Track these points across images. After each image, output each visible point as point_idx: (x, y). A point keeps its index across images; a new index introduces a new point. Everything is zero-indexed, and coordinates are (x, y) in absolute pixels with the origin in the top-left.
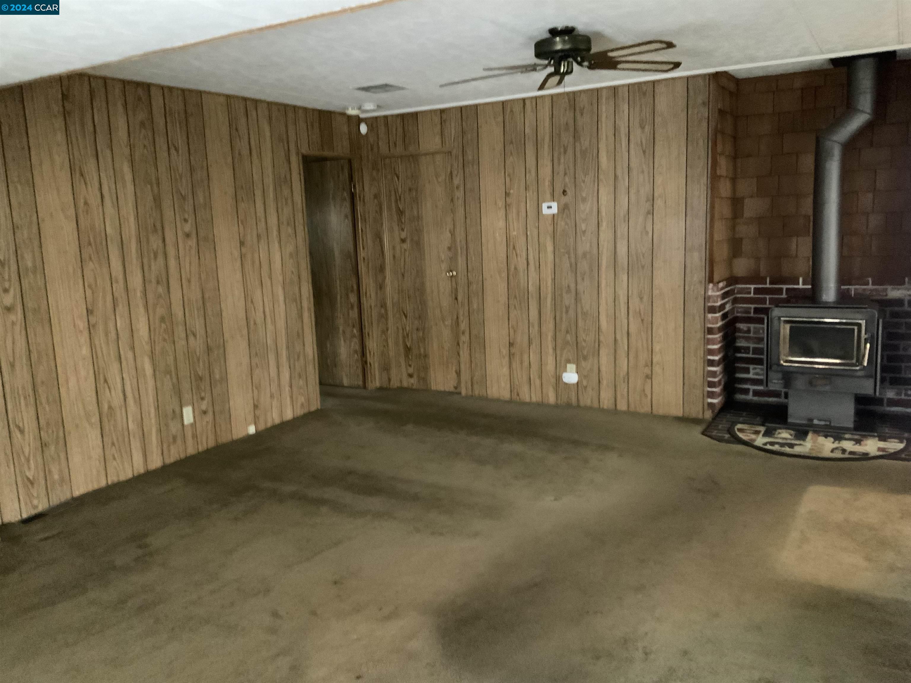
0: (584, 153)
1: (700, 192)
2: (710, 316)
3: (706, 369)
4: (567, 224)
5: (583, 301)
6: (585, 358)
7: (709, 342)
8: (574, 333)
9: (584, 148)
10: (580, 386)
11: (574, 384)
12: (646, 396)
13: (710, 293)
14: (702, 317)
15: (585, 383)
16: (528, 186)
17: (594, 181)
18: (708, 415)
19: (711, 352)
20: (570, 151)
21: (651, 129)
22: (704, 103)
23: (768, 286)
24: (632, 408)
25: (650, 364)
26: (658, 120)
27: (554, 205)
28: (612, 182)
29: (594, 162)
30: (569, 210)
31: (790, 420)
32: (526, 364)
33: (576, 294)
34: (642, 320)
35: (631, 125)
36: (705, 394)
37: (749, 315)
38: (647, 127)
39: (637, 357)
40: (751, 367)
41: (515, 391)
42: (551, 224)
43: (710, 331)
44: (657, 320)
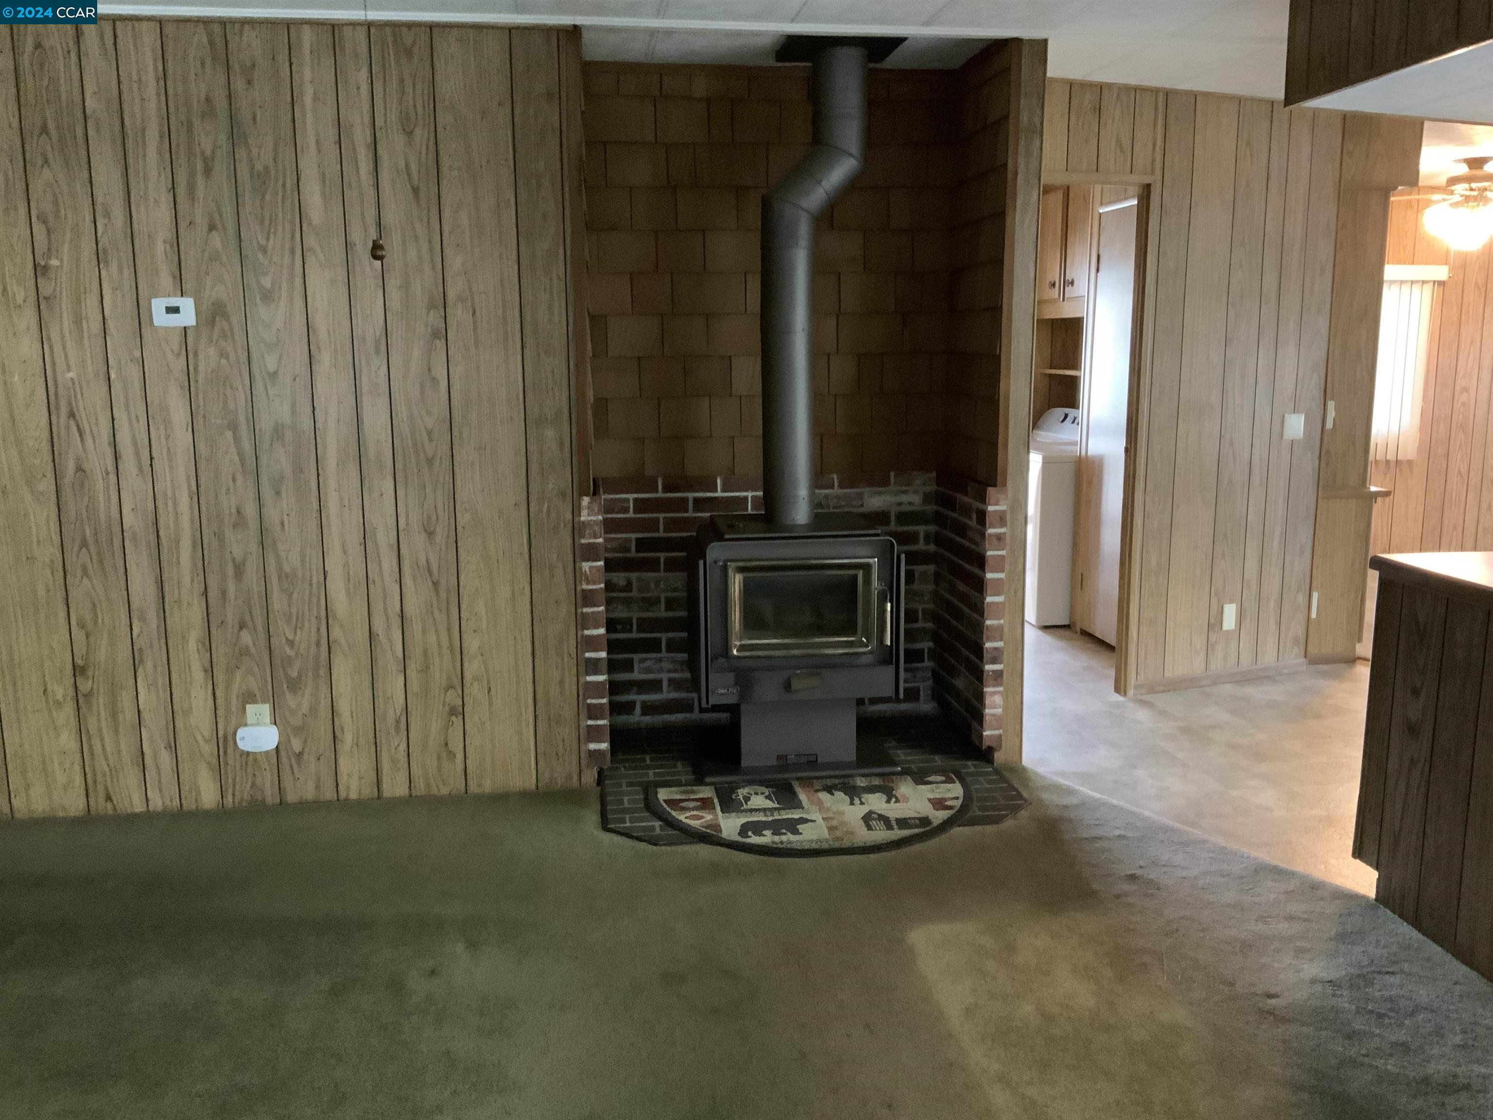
0: (261, 179)
1: (551, 293)
2: (586, 566)
3: (582, 680)
4: (223, 354)
5: (281, 546)
6: (295, 686)
7: (584, 622)
8: (260, 628)
9: (259, 167)
10: (283, 754)
11: (267, 753)
12: (452, 755)
13: (584, 517)
14: (570, 568)
15: (296, 745)
16: (105, 251)
17: (293, 252)
18: (590, 776)
19: (591, 643)
20: (221, 168)
21: (428, 140)
22: (549, 95)
23: (660, 494)
24: (420, 788)
25: (457, 683)
26: (445, 118)
27: (187, 305)
28: (340, 256)
29: (288, 203)
30: (228, 320)
31: (745, 762)
32: (128, 715)
33: (262, 530)
34: (436, 584)
35: (379, 122)
36: (583, 732)
37: (628, 555)
38: (418, 131)
39: (426, 669)
40: (636, 657)
41: (100, 788)
42: (179, 355)
43: (588, 598)
44: (469, 582)
